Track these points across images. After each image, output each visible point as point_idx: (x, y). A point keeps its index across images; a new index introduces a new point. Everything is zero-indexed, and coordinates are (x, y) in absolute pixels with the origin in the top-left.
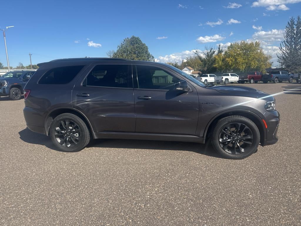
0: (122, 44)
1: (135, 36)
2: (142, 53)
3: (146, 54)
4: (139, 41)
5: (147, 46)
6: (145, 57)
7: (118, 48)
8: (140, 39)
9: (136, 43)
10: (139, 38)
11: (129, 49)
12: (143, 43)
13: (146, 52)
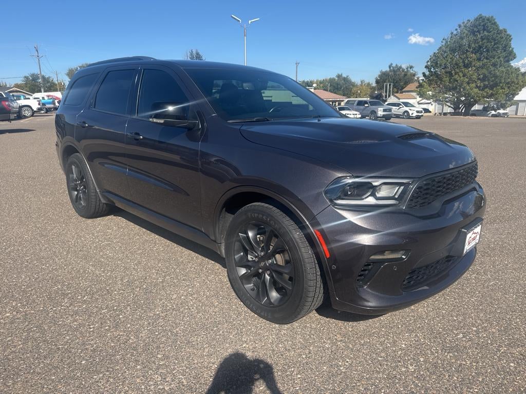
0: (452, 33)
1: (483, 15)
2: (494, 50)
3: (505, 51)
4: (492, 24)
5: (511, 34)
6: (499, 58)
7: (442, 42)
8: (496, 21)
9: (484, 30)
10: (494, 17)
11: (465, 42)
12: (501, 28)
13: (506, 46)
